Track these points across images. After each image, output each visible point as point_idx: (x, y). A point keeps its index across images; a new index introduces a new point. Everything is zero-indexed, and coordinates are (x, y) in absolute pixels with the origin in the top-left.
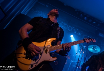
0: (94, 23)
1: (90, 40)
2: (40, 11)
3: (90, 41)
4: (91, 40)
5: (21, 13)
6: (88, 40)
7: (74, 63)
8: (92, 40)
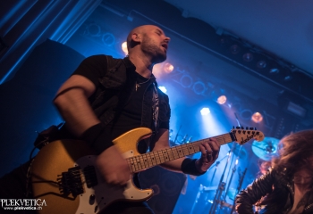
0: (274, 70)
1: (249, 133)
2: (108, 34)
3: (249, 136)
4: (251, 134)
5: (51, 38)
6: (244, 132)
7: (208, 191)
8: (253, 133)
